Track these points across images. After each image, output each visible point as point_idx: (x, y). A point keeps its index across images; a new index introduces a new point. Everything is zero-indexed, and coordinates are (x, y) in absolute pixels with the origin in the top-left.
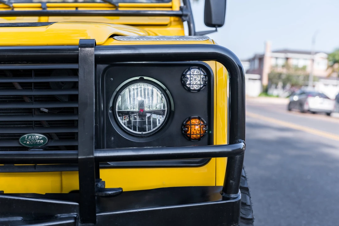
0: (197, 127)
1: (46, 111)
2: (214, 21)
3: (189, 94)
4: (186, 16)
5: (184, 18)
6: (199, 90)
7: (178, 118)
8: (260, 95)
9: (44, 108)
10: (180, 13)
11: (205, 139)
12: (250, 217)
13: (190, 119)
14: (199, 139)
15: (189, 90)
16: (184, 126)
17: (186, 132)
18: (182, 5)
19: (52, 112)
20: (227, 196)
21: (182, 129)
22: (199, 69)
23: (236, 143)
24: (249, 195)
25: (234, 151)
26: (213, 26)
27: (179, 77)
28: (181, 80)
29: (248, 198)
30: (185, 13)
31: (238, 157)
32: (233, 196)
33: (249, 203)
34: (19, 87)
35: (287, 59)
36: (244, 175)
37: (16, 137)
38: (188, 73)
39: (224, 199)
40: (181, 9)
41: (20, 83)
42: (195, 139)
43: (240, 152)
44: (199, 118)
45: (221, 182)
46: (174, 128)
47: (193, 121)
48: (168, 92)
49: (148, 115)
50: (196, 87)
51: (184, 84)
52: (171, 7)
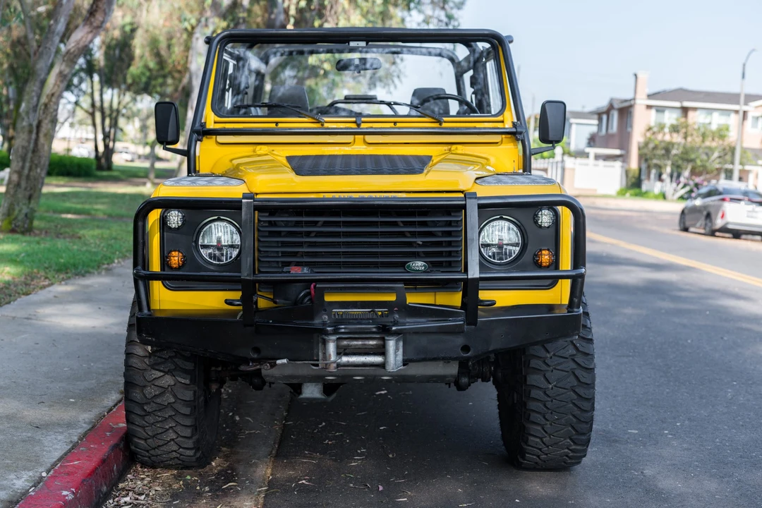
0: (547, 257)
1: (421, 243)
2: (551, 137)
3: (541, 230)
4: (521, 133)
5: (518, 136)
6: (548, 227)
7: (531, 249)
8: (621, 193)
9: (419, 241)
10: (514, 130)
11: (553, 267)
12: (590, 337)
13: (541, 250)
14: (548, 267)
15: (540, 226)
16: (536, 255)
17: (537, 261)
18: (515, 120)
19: (425, 244)
20: (571, 310)
21: (534, 259)
22: (548, 210)
23: (578, 269)
24: (589, 319)
25: (576, 274)
26: (551, 142)
27: (532, 216)
28: (534, 218)
29: (588, 321)
30: (519, 130)
31: (580, 280)
32: (575, 310)
33: (589, 326)
34: (402, 225)
35: (685, 110)
36: (584, 301)
37: (403, 265)
38: (540, 213)
39: (568, 312)
40: (514, 125)
41: (402, 222)
42: (545, 267)
43: (582, 276)
44: (548, 250)
45: (566, 301)
46: (527, 257)
47: (544, 252)
48: (522, 228)
49: (505, 247)
50: (546, 225)
51: (536, 222)
52: (503, 122)
